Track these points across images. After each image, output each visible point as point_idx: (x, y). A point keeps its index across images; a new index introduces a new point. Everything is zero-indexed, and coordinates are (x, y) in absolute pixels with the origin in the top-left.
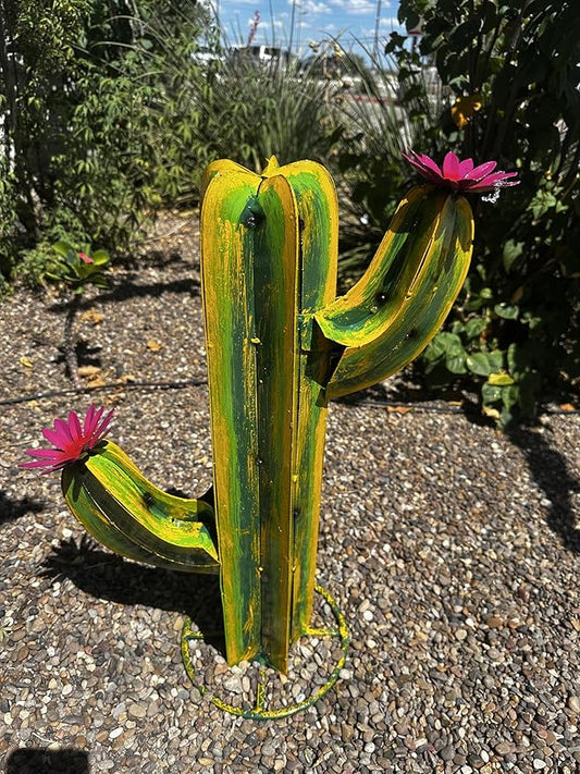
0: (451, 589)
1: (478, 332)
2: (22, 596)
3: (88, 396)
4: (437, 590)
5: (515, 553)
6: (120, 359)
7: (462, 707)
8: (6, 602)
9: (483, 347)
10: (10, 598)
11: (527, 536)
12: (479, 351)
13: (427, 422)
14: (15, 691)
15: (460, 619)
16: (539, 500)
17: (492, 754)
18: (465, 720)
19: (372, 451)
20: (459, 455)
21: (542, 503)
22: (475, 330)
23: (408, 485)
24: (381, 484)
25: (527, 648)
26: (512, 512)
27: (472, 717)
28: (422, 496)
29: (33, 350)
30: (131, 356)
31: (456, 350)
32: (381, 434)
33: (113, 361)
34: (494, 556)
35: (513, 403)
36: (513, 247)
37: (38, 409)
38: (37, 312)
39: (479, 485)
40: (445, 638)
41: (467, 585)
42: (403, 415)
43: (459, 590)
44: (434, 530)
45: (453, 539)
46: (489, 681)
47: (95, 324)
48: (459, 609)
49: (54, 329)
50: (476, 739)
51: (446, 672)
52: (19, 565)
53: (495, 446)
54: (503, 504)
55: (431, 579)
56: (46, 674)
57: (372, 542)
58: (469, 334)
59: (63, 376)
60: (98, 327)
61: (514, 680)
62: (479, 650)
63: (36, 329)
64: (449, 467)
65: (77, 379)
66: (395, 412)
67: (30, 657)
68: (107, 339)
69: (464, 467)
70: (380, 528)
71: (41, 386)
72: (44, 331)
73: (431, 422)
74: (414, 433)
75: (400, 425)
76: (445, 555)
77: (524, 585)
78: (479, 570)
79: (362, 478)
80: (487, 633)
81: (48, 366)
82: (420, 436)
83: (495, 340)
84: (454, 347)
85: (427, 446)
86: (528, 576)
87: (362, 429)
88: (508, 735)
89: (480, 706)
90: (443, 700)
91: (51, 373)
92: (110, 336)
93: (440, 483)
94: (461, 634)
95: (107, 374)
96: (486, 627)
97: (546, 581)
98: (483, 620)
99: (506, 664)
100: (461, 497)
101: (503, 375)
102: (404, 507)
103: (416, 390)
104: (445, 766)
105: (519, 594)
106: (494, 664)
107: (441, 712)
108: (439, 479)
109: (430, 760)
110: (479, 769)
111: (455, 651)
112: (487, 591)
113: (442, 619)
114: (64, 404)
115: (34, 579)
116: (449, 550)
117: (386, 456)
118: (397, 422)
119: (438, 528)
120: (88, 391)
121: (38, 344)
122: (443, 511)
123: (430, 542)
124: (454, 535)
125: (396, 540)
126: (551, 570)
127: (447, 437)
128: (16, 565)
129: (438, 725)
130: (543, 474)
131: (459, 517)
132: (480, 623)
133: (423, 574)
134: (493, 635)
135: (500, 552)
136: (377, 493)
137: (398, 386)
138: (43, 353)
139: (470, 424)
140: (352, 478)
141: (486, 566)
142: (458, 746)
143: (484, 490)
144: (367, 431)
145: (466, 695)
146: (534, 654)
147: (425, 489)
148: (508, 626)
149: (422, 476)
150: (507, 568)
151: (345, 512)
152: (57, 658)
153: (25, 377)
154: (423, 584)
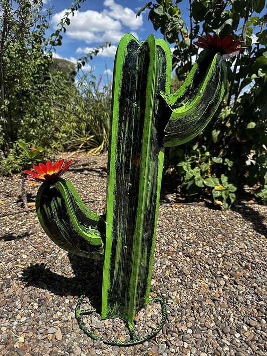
0: (214, 265)
1: (207, 169)
3: (32, 213)
4: (207, 267)
5: (240, 250)
7: (229, 310)
9: (210, 176)
11: (245, 245)
12: (208, 177)
13: (190, 210)
15: (220, 277)
16: (247, 233)
17: (248, 327)
18: (232, 315)
19: (167, 220)
20: (207, 220)
22: (205, 168)
23: (186, 230)
24: (174, 231)
25: (255, 285)
26: (236, 238)
28: (194, 234)
29: (5, 199)
32: (170, 214)
34: (231, 252)
35: (227, 197)
36: (216, 133)
37: (8, 219)
38: (8, 185)
39: (218, 228)
40: (216, 286)
41: (221, 263)
42: (179, 208)
43: (217, 265)
44: (201, 245)
45: (211, 248)
46: (240, 298)
47: (35, 187)
48: (219, 273)
49: (16, 190)
50: (239, 322)
51: (219, 298)
53: (222, 216)
54: (231, 235)
55: (204, 262)
56: (15, 313)
57: (173, 251)
58: (203, 170)
59: (20, 207)
60: (36, 189)
61: (252, 296)
62: (233, 288)
63: (7, 191)
64: (204, 223)
65: (26, 207)
66: (175, 207)
67: (6, 305)
69: (210, 223)
70: (176, 246)
71: (9, 211)
72: (11, 191)
73: (192, 210)
74: (185, 213)
75: (179, 211)
76: (209, 254)
77: (247, 263)
78: (225, 258)
79: (164, 229)
80: (235, 281)
81: (12, 204)
82: (188, 214)
84: (197, 174)
85: (192, 217)
86: (248, 259)
88: (255, 319)
89: (238, 310)
90: (220, 308)
91: (14, 207)
93: (201, 229)
94: (222, 283)
96: (233, 278)
97: (257, 260)
98: (232, 276)
99: (247, 291)
100: (211, 233)
101: (220, 186)
102: (186, 238)
103: (183, 200)
104: (226, 336)
105: (246, 267)
106: (241, 292)
107: (220, 313)
108: (200, 227)
109: (219, 334)
110: (243, 334)
111: (221, 290)
112: (231, 265)
113: (212, 278)
114: (21, 216)
116: (210, 252)
117: (174, 221)
118: (177, 210)
119: (203, 244)
120: (32, 211)
121: (8, 196)
122: (204, 239)
123: (200, 249)
124: (211, 246)
125: (184, 250)
126: (259, 256)
127: (200, 213)
129: (220, 318)
131: (212, 240)
132: (230, 278)
133: (199, 261)
134: (237, 280)
135: (234, 251)
136: (172, 234)
137: (175, 199)
138: (10, 199)
139: (210, 210)
140: (160, 229)
141: (228, 257)
142: (231, 325)
143: (221, 230)
144: (164, 214)
145: (230, 306)
146: (259, 286)
147: (194, 231)
148: (244, 276)
149: (192, 227)
150: (238, 257)
151: (159, 241)
152: (20, 305)
153: (2, 209)
154: (200, 265)
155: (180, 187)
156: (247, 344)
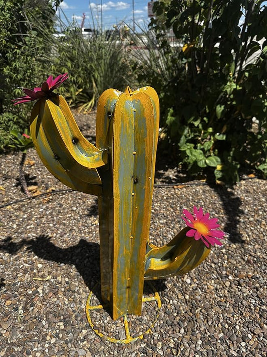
0: (219, 264)
1: (209, 148)
2: (25, 299)
3: (34, 200)
4: (213, 265)
5: (243, 244)
6: (46, 181)
7: (235, 316)
8: (18, 303)
9: (212, 154)
10: (19, 301)
11: (247, 235)
12: (211, 156)
13: (192, 191)
14: (31, 344)
15: (226, 277)
16: (248, 219)
17: (252, 335)
18: (238, 322)
19: (171, 207)
20: (209, 204)
21: (250, 220)
22: (208, 147)
24: (179, 222)
25: (257, 285)
27: (240, 320)
29: (4, 182)
30: (50, 178)
31: (201, 157)
32: (173, 199)
33: (43, 182)
34: (235, 247)
36: (220, 108)
37: (12, 209)
38: (2, 164)
39: (221, 216)
40: (221, 287)
41: (226, 261)
42: (181, 189)
43: (223, 264)
46: (244, 302)
47: (31, 166)
48: (224, 272)
49: (12, 170)
50: (244, 329)
51: (225, 302)
52: (20, 284)
55: (210, 261)
56: (44, 333)
58: (206, 149)
59: (20, 192)
60: (33, 167)
61: (255, 300)
62: (237, 289)
63: (3, 172)
64: (207, 209)
65: (28, 193)
66: (177, 188)
67: (35, 327)
68: (38, 172)
69: (213, 208)
71: (11, 198)
72: (8, 172)
73: (194, 190)
74: (188, 196)
75: (181, 194)
76: (213, 249)
77: (250, 257)
78: (229, 254)
79: (169, 220)
80: (239, 281)
81: (12, 188)
82: (191, 198)
83: (216, 150)
84: (200, 156)
85: (195, 201)
86: (251, 253)
87: (165, 198)
88: (257, 325)
89: (243, 314)
90: (226, 314)
91: (14, 191)
92: (39, 171)
94: (228, 284)
95: (41, 188)
96: (238, 279)
97: (259, 254)
99: (250, 294)
103: (184, 177)
104: (233, 344)
105: (248, 262)
106: (245, 295)
107: (226, 320)
109: (226, 343)
110: (248, 342)
111: (226, 292)
112: (235, 262)
113: (218, 278)
114: (24, 205)
115: (29, 290)
117: (178, 208)
118: (179, 193)
120: (34, 198)
121: (6, 179)
126: (260, 249)
127: (203, 196)
128: (19, 285)
129: (227, 326)
130: (247, 207)
132: (235, 277)
134: (241, 281)
136: (178, 226)
137: (176, 176)
138: (9, 183)
139: (211, 189)
140: (165, 221)
141: (232, 252)
142: (237, 334)
143: (224, 218)
144: (167, 199)
145: (235, 310)
146: (261, 287)
148: (247, 277)
150: (241, 251)
151: (165, 237)
152: (47, 325)
153: (2, 195)
154: (207, 264)
155: (181, 164)
156: (251, 353)
